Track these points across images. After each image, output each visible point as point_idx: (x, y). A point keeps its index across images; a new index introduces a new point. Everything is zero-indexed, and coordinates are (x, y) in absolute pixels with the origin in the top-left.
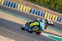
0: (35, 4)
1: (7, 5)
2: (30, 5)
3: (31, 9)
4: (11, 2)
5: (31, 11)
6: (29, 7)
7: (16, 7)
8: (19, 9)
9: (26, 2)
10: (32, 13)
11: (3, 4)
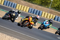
0: (59, 11)
1: (32, 12)
2: (54, 12)
3: (55, 16)
4: (36, 10)
5: (55, 18)
6: (53, 14)
7: (40, 14)
8: (44, 16)
9: (50, 10)
10: (56, 20)
11: (28, 12)
